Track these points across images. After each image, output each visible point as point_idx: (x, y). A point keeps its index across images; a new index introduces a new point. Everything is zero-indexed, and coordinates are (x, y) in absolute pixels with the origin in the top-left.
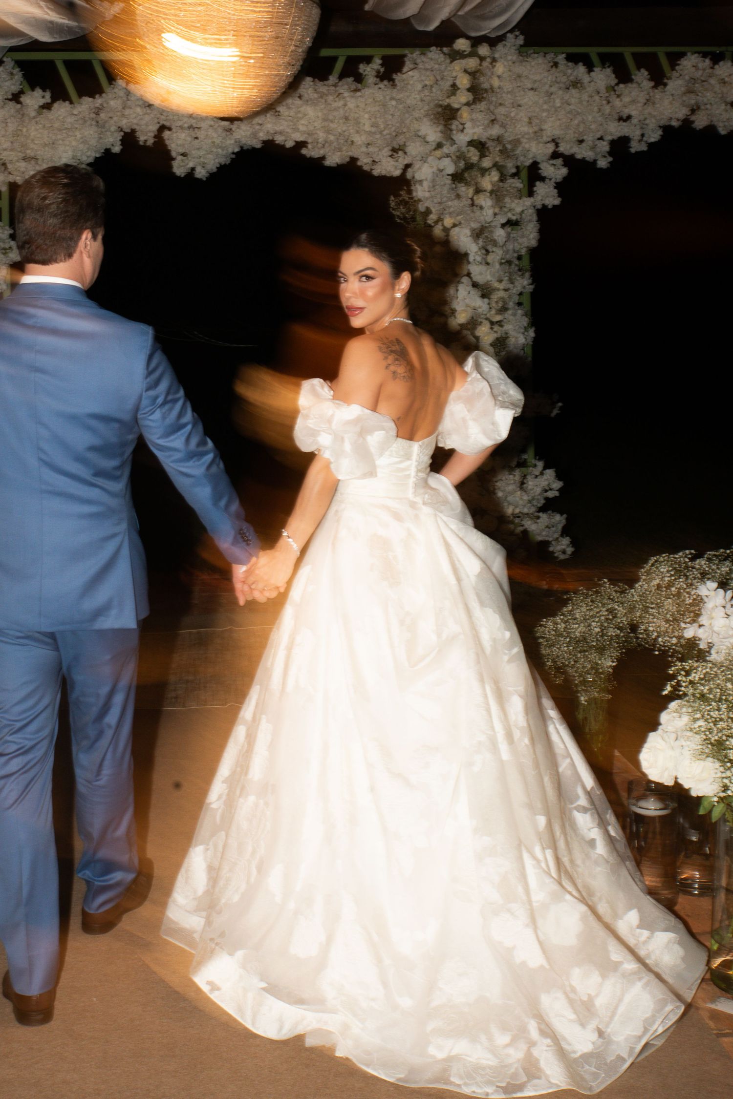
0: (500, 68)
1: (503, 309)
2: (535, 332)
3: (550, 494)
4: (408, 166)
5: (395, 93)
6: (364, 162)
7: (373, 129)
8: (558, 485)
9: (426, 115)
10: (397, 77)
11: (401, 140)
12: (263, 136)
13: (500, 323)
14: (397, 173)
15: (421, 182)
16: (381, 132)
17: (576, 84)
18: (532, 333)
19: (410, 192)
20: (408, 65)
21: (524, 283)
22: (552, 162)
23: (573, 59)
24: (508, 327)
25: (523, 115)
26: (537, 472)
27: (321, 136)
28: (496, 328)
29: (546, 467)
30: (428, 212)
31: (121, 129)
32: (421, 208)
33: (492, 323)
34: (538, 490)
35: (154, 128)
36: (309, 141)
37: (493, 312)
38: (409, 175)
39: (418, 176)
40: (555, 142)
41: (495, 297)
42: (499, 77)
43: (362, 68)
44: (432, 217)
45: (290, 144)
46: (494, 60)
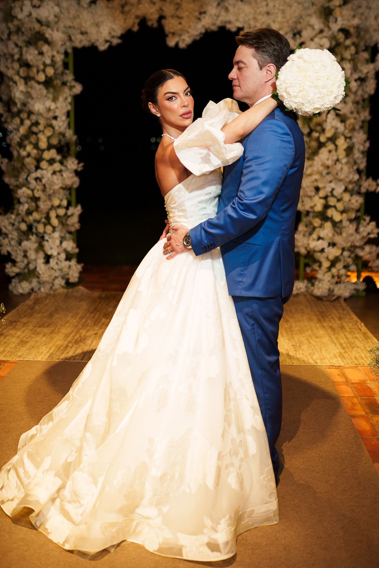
1: (353, 129)
2: (370, 144)
3: (372, 236)
4: (302, 44)
7: (283, 20)
8: (376, 231)
9: (315, 13)
11: (299, 27)
13: (350, 138)
16: (288, 22)
18: (368, 144)
21: (366, 115)
24: (354, 140)
26: (365, 224)
27: (252, 23)
28: (348, 140)
29: (371, 220)
33: (346, 138)
34: (365, 234)
35: (156, 16)
36: (246, 25)
37: (347, 131)
41: (348, 122)
45: (233, 29)
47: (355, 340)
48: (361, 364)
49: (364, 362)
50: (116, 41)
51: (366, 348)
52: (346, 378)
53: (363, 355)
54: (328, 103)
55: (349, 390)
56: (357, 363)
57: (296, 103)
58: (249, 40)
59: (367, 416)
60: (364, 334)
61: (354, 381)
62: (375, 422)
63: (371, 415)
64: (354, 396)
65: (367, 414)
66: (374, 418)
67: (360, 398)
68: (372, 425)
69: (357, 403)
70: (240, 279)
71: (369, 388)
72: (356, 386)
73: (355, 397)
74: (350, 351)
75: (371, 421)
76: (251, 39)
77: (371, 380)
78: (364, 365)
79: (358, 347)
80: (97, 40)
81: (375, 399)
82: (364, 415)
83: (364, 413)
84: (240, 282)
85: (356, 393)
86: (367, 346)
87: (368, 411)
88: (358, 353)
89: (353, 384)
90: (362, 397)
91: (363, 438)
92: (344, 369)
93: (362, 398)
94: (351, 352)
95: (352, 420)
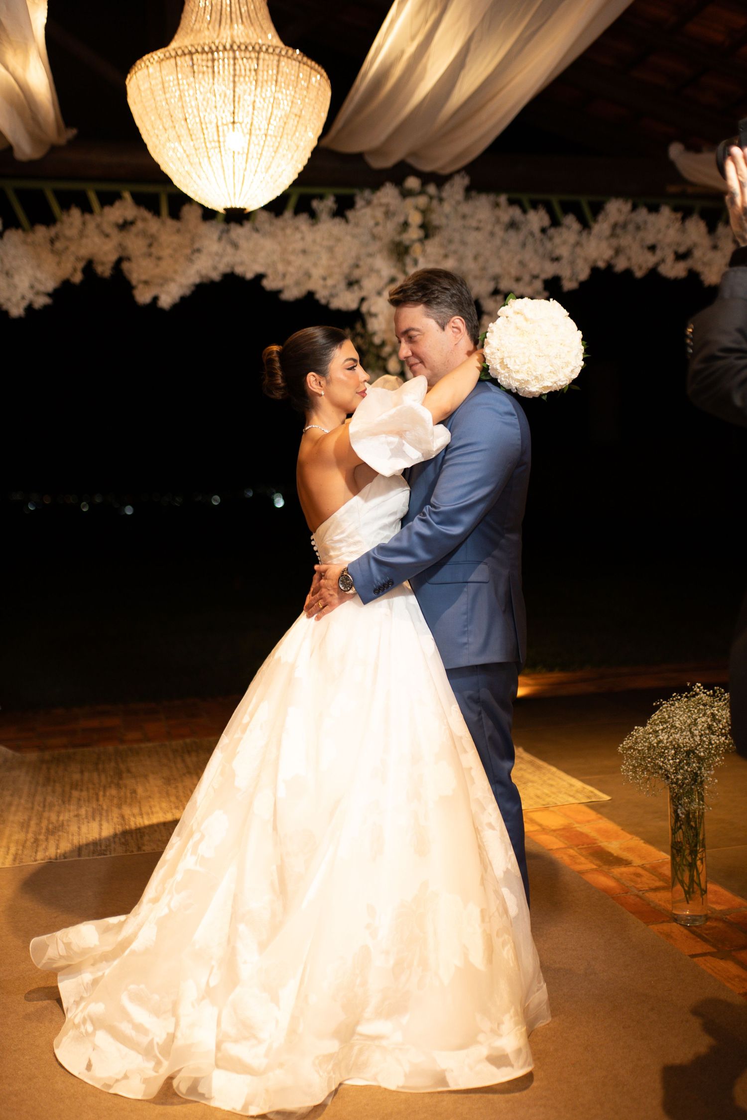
0: (447, 207)
4: (363, 300)
5: (349, 228)
6: (322, 295)
9: (380, 251)
10: (350, 214)
11: (357, 273)
12: (223, 268)
14: (353, 306)
15: (375, 315)
17: (513, 225)
19: (364, 325)
20: (360, 203)
22: (494, 298)
23: (512, 202)
25: (469, 253)
27: (281, 267)
30: (383, 344)
31: (78, 259)
32: (377, 340)
35: (113, 257)
36: (270, 272)
38: (364, 309)
39: (374, 310)
40: (496, 278)
42: (447, 217)
43: (315, 204)
44: (387, 349)
45: (250, 275)
46: (441, 200)
47: (522, 772)
48: (551, 803)
49: (554, 800)
50: (41, 301)
51: (544, 781)
52: (540, 825)
53: (546, 791)
54: (563, 379)
55: (554, 839)
56: (544, 803)
57: (518, 381)
58: (412, 296)
59: (600, 869)
60: (531, 763)
61: (553, 828)
62: (619, 875)
63: (607, 867)
64: (566, 846)
65: (600, 866)
66: (613, 870)
67: (576, 849)
68: (617, 880)
69: (576, 856)
70: (464, 640)
71: (582, 834)
72: (561, 833)
73: (569, 847)
74: (523, 788)
75: (611, 875)
76: (414, 293)
77: (578, 823)
78: (556, 803)
79: (532, 782)
80: (9, 300)
81: (600, 846)
82: (596, 869)
83: (595, 867)
84: (465, 644)
85: (566, 842)
86: (545, 778)
87: (598, 862)
88: (538, 789)
89: (554, 831)
90: (579, 845)
91: (613, 898)
92: (529, 814)
93: (579, 847)
94: (526, 790)
95: (583, 877)
